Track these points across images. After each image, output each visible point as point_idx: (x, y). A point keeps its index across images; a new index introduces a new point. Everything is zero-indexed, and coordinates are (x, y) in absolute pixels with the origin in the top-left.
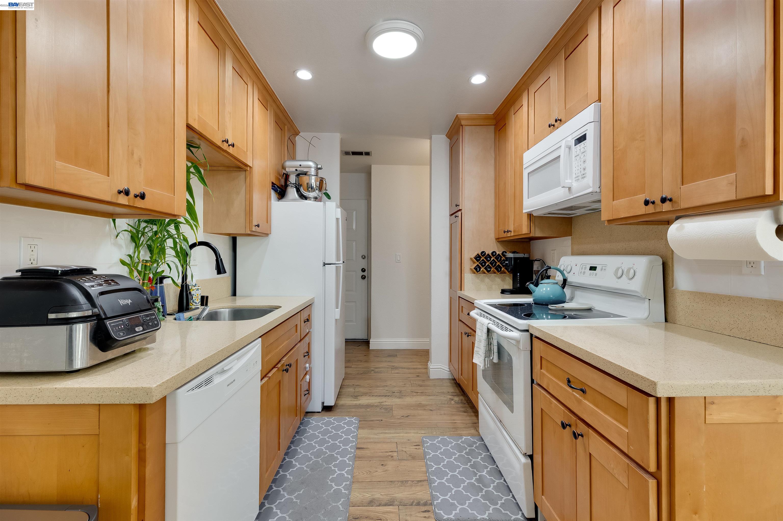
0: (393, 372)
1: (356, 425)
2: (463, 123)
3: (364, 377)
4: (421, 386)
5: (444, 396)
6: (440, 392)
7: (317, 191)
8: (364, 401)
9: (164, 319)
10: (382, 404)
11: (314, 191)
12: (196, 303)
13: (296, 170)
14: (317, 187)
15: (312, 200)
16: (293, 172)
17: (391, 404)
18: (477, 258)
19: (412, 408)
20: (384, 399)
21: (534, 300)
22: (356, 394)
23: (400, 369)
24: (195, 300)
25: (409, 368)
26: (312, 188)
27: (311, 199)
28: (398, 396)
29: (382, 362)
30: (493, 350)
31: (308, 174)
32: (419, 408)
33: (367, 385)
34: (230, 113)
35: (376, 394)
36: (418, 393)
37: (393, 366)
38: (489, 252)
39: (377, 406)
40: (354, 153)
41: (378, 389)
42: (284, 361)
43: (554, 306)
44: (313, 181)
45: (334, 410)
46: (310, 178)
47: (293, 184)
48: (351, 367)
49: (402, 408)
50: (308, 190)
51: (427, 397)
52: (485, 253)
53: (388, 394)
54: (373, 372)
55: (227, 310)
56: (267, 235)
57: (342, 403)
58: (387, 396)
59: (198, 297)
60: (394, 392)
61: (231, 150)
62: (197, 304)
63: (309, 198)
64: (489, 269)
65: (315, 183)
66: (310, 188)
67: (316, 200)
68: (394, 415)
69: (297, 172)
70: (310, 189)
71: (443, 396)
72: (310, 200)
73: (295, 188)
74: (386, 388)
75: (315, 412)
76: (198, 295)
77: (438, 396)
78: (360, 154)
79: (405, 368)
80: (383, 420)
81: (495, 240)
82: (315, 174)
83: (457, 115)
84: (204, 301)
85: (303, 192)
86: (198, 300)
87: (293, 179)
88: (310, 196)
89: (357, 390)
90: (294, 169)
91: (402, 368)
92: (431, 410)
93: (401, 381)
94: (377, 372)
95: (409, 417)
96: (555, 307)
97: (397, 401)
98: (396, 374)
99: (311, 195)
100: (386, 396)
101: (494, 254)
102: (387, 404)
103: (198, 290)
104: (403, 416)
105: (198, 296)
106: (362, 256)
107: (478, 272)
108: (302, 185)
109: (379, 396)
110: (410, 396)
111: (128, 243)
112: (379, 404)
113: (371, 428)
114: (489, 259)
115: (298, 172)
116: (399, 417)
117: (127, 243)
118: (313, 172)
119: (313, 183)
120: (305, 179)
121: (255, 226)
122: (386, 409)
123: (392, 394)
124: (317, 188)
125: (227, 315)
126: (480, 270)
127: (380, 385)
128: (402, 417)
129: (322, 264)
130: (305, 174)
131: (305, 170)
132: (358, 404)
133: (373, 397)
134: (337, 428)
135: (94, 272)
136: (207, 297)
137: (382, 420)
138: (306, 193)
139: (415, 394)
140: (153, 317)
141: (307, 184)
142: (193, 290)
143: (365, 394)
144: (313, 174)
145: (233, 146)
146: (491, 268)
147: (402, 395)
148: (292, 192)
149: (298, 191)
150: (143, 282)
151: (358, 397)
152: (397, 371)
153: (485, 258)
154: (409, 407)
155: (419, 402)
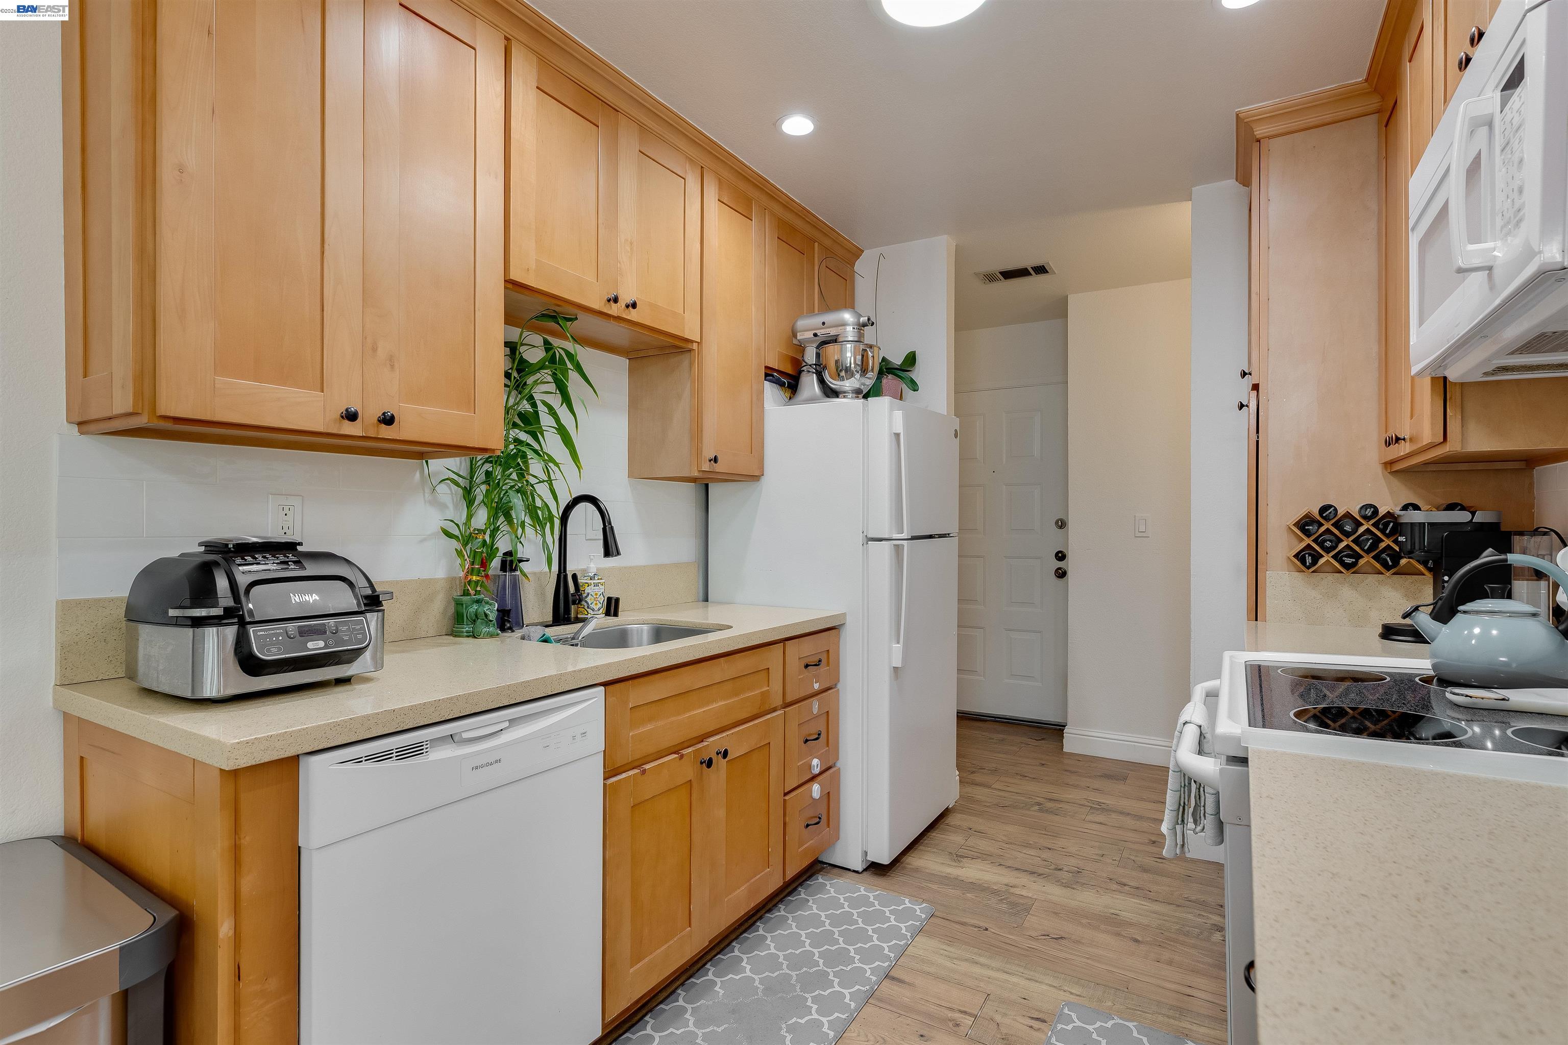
0: (1089, 818)
1: (918, 924)
2: (1260, 131)
3: (1008, 814)
4: (1145, 870)
5: (1198, 912)
6: (1193, 898)
7: (858, 376)
8: (972, 871)
9: (498, 635)
10: (1012, 890)
11: (852, 375)
12: (593, 610)
13: (815, 335)
14: (858, 365)
15: (850, 395)
16: (809, 341)
17: (1035, 897)
18: (1305, 525)
19: (1084, 921)
20: (1024, 879)
21: (1435, 667)
22: (962, 852)
23: (1114, 816)
24: (591, 604)
25: (1139, 818)
26: (847, 370)
27: (847, 394)
28: (1064, 881)
29: (1076, 786)
30: (1204, 806)
31: (841, 339)
32: (1102, 927)
33: (1004, 835)
34: (631, 244)
35: (1009, 863)
36: (1125, 885)
37: (1099, 803)
38: (1347, 504)
39: (995, 892)
40: (1008, 275)
41: (1024, 852)
42: (708, 743)
43: (1462, 695)
44: (849, 355)
45: (892, 875)
46: (841, 348)
47: (810, 365)
48: (989, 787)
49: (1056, 913)
50: (839, 375)
51: (1145, 903)
52: (1336, 510)
53: (1041, 870)
54: (1037, 808)
55: (645, 627)
56: (755, 478)
57: (919, 865)
58: (1036, 875)
59: (596, 599)
60: (1060, 869)
61: (633, 315)
62: (595, 613)
63: (844, 393)
64: (1348, 561)
65: (852, 358)
66: (842, 371)
67: (858, 397)
68: (1026, 924)
69: (817, 338)
70: (843, 374)
71: (1196, 911)
72: (844, 397)
73: (815, 375)
74: (1046, 855)
75: (849, 870)
76: (596, 594)
77: (1180, 908)
78: (1022, 273)
79: (1128, 814)
80: (989, 929)
81: (1379, 469)
82: (856, 339)
83: (1237, 115)
84: (612, 607)
85: (831, 383)
86: (596, 604)
87: (810, 357)
88: (847, 389)
89: (972, 842)
90: (809, 335)
91: (1121, 813)
92: (1136, 941)
93: (1097, 844)
94: (1047, 811)
95: (1063, 942)
96: (1467, 696)
97: (1056, 893)
98: (1094, 826)
99: (848, 384)
100: (1034, 873)
101: (1369, 512)
102: (1022, 894)
103: (596, 585)
104: (1048, 936)
105: (597, 597)
106: (1057, 523)
107: (1308, 568)
108: (826, 367)
109: (1017, 869)
110: (1099, 889)
111: (459, 499)
112: (1004, 888)
113: (951, 940)
114: (1348, 528)
115: (819, 339)
116: (1034, 934)
117: (457, 500)
118: (850, 333)
119: (849, 359)
120: (832, 351)
121: (710, 461)
122: (1013, 905)
123: (1051, 871)
124: (859, 368)
125: (645, 637)
126: (1315, 562)
127: (1036, 843)
128: (1044, 937)
129: (860, 539)
130: (834, 340)
131: (833, 332)
132: (951, 877)
133: (1000, 868)
134: (869, 918)
135: (299, 548)
136: (617, 600)
137: (986, 929)
138: (834, 384)
139: (1115, 887)
140: (358, 627)
141: (837, 362)
142: (588, 586)
143: (984, 856)
144: (850, 339)
145: (634, 305)
146: (1358, 557)
147: (1079, 880)
148: (810, 384)
149: (822, 381)
150: (473, 568)
151: (965, 860)
152: (1101, 818)
153: (1336, 525)
154: (1077, 915)
155: (1112, 911)
